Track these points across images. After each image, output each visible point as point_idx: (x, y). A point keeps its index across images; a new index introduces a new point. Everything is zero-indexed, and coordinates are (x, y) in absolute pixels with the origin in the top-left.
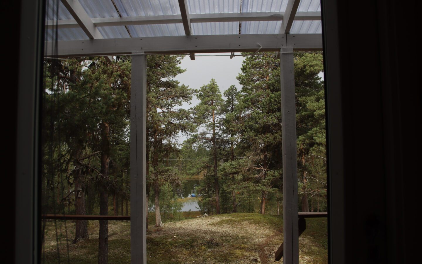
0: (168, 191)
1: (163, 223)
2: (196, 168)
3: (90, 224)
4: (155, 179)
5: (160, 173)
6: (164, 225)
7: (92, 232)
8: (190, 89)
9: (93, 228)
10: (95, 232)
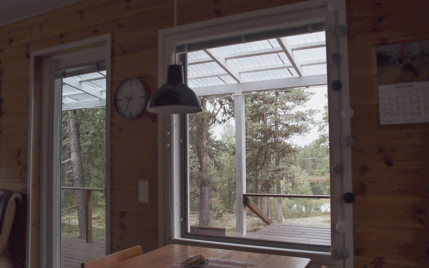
0: (306, 190)
1: (285, 218)
2: (325, 167)
3: (224, 217)
4: (271, 177)
5: (276, 171)
6: (286, 220)
7: (225, 224)
8: (306, 92)
9: (227, 221)
10: (227, 225)
